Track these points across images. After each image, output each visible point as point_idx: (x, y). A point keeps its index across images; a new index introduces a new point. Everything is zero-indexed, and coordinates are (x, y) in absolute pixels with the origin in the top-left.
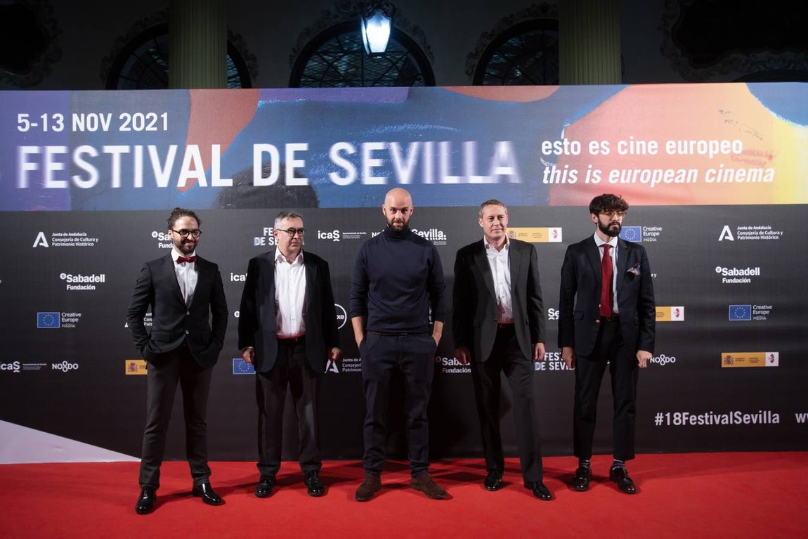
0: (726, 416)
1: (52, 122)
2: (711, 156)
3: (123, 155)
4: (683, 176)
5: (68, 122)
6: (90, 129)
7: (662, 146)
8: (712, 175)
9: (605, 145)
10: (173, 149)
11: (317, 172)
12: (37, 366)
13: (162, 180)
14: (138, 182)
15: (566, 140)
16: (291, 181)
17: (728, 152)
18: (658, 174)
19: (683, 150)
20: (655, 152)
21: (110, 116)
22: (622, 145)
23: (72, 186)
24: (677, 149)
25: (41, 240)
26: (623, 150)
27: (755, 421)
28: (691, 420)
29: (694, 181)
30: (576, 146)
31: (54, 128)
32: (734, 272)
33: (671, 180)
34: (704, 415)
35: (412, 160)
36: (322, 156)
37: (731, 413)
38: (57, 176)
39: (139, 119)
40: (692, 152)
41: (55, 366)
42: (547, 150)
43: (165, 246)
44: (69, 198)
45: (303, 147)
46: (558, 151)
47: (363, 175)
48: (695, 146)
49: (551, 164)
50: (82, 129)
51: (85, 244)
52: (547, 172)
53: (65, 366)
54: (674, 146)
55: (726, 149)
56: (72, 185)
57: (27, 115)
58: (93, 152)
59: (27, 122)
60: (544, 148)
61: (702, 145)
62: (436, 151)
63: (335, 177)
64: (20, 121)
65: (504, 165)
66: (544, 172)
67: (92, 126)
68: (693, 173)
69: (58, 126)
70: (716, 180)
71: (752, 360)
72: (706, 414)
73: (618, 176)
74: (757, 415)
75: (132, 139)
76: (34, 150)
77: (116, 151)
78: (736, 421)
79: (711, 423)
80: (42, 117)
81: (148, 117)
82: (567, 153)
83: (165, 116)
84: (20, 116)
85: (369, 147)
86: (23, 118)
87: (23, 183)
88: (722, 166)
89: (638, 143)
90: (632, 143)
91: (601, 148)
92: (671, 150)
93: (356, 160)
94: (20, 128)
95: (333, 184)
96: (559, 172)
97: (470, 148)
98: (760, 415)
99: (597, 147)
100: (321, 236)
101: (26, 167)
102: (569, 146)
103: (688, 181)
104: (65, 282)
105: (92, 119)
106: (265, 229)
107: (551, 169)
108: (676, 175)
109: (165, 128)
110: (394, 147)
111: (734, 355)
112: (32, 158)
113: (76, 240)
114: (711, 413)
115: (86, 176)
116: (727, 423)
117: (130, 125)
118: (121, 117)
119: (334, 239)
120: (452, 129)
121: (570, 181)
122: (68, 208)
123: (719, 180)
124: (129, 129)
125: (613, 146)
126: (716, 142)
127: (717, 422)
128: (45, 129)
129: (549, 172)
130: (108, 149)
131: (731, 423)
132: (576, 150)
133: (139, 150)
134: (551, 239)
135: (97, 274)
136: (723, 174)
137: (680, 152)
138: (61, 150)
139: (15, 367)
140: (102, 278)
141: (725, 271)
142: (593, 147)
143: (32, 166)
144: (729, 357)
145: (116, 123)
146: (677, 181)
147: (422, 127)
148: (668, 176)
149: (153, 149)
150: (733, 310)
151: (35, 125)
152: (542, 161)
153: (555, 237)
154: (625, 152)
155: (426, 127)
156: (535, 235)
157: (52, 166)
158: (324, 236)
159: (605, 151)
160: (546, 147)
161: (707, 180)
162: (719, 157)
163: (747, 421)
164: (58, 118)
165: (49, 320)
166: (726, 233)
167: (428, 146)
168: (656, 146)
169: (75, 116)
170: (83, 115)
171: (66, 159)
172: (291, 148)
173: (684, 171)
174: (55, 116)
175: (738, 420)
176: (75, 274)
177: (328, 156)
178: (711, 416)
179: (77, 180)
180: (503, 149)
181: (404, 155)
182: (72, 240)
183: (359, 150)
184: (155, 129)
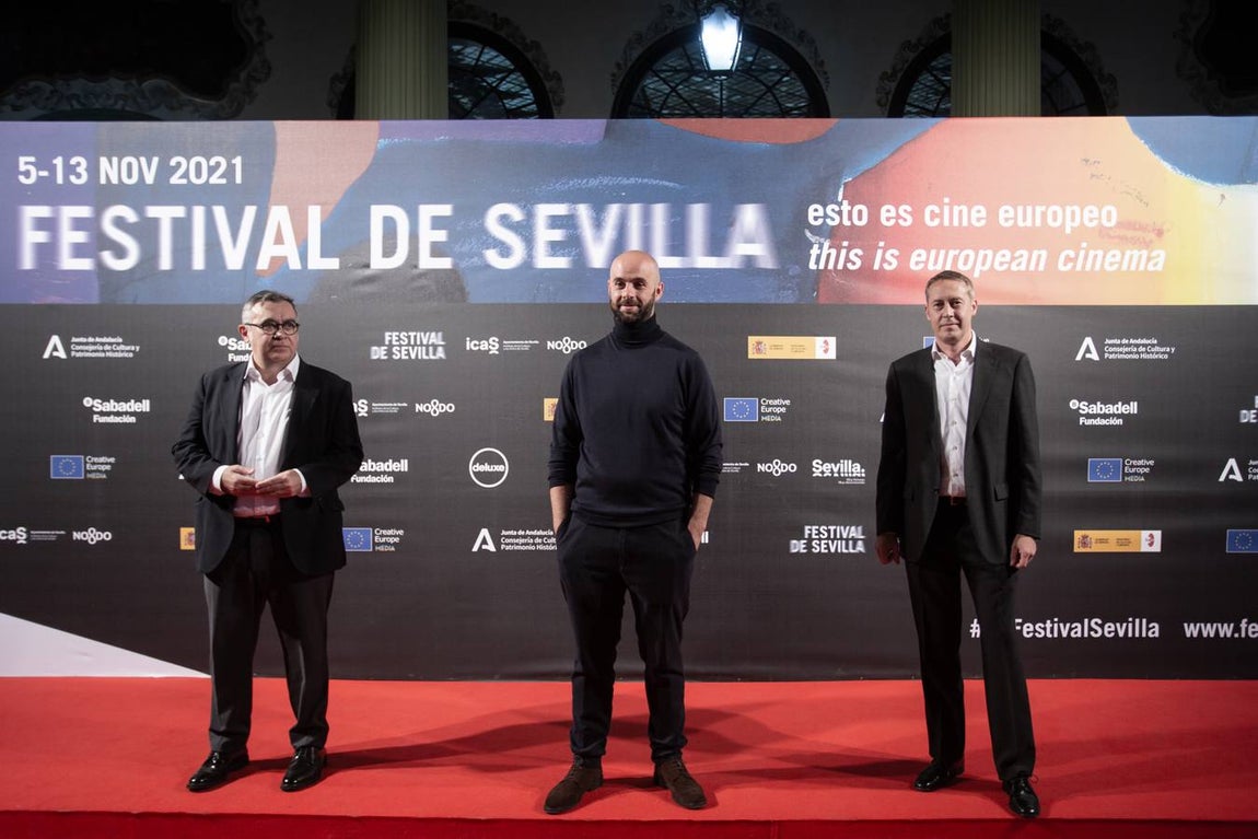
0: (1079, 625)
1: (70, 170)
2: (1068, 230)
3: (176, 221)
4: (1024, 260)
5: (94, 170)
6: (126, 180)
7: (992, 214)
8: (1068, 259)
9: (905, 211)
10: (250, 212)
11: (466, 248)
12: (50, 535)
13: (234, 259)
14: (199, 262)
15: (845, 203)
16: (427, 262)
17: (1095, 223)
18: (985, 256)
19: (1024, 220)
20: (983, 223)
21: (155, 160)
22: (932, 212)
23: (101, 267)
24: (1015, 218)
25: (55, 347)
26: (932, 219)
27: (1121, 634)
28: (1025, 630)
29: (1041, 268)
30: (860, 212)
31: (73, 179)
32: (1097, 408)
33: (1005, 267)
34: (1045, 623)
35: (609, 232)
36: (474, 224)
37: (1086, 621)
38: (79, 251)
39: (198, 165)
40: (1038, 223)
41: (77, 536)
42: (816, 218)
43: (238, 359)
44: (96, 284)
45: (445, 210)
46: (833, 219)
47: (534, 254)
48: (1044, 214)
49: (822, 240)
50: (115, 181)
51: (120, 355)
52: (814, 251)
53: (92, 536)
54: (1011, 214)
55: (1091, 220)
56: (100, 265)
57: (32, 159)
58: (130, 215)
59: (32, 169)
60: (811, 214)
61: (1055, 213)
62: (647, 217)
63: (492, 257)
64: (22, 168)
65: (749, 240)
66: (811, 252)
67: (130, 175)
68: (1039, 256)
69: (79, 176)
70: (1074, 267)
71: (1120, 542)
72: (1049, 622)
73: (923, 258)
74: (1125, 625)
75: (188, 195)
76: (44, 211)
77: (165, 214)
78: (1092, 633)
79: (1056, 635)
80: (55, 162)
81: (212, 162)
82: (846, 222)
83: (238, 161)
84: (22, 160)
85: (544, 211)
86: (27, 163)
87: (28, 262)
88: (1084, 245)
89: (956, 209)
90: (946, 210)
91: (898, 217)
92: (1007, 220)
93: (525, 230)
94: (22, 179)
95: (488, 266)
96: (833, 252)
97: (698, 213)
98: (1130, 625)
99: (893, 214)
100: (470, 345)
101: (32, 237)
102: (850, 213)
103: (1032, 268)
104: (90, 411)
105: (130, 166)
106: (387, 334)
107: (821, 248)
108: (1013, 258)
109: (239, 180)
110: (583, 211)
111: (1094, 534)
112: (41, 224)
113: (107, 347)
114: (1056, 620)
115: (120, 252)
116: (1079, 635)
117: (186, 175)
118: (173, 162)
119: (490, 350)
120: (671, 184)
121: (850, 266)
122: (95, 300)
123: (1079, 268)
124: (184, 181)
125: (917, 214)
126: (1077, 209)
127: (1065, 634)
128: (60, 180)
129: (819, 252)
130: (152, 211)
131: (1086, 635)
132: (860, 219)
133: (199, 212)
134: (820, 355)
135: (139, 400)
136: (1086, 258)
137: (1021, 224)
138: (84, 211)
139: (19, 535)
140: (145, 406)
141: (1084, 407)
142: (887, 214)
143: (41, 237)
144: (1085, 537)
145: (165, 171)
146: (1014, 268)
147: (625, 182)
148: (1000, 259)
149: (220, 212)
150: (1094, 465)
151: (44, 173)
152: (808, 234)
153: (826, 351)
154: (936, 222)
155: (632, 180)
156: (795, 348)
157: (70, 237)
158: (475, 345)
159: (905, 220)
160: (814, 213)
161: (1061, 267)
162: (1081, 231)
163: (1109, 632)
164: (78, 164)
165: (67, 467)
166: (1088, 349)
167: (635, 210)
168: (983, 213)
169: (103, 161)
170: (115, 160)
171: (90, 225)
172: (427, 212)
173: (1025, 253)
174: (73, 161)
175: (1096, 632)
176: (105, 399)
177: (482, 225)
178: (1056, 625)
179: (108, 258)
180: (750, 216)
181: (598, 224)
182: (101, 348)
183: (530, 215)
184: (224, 181)
